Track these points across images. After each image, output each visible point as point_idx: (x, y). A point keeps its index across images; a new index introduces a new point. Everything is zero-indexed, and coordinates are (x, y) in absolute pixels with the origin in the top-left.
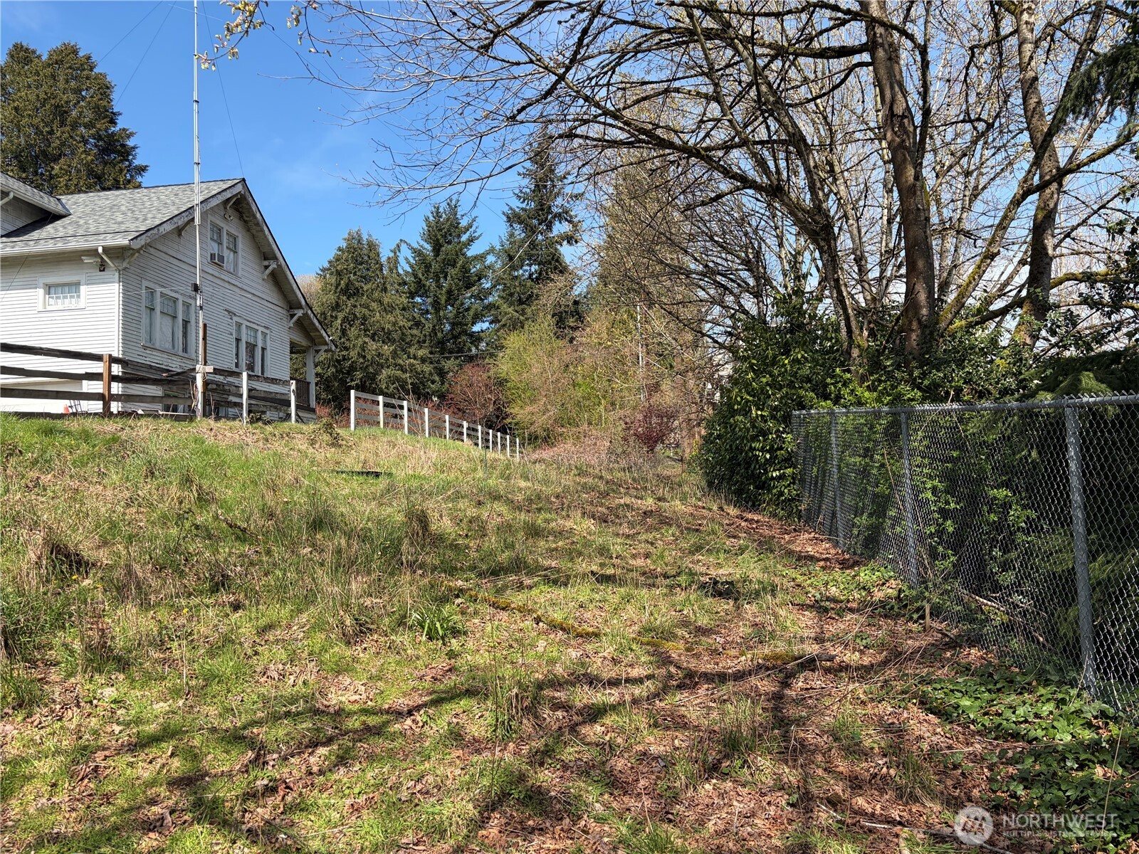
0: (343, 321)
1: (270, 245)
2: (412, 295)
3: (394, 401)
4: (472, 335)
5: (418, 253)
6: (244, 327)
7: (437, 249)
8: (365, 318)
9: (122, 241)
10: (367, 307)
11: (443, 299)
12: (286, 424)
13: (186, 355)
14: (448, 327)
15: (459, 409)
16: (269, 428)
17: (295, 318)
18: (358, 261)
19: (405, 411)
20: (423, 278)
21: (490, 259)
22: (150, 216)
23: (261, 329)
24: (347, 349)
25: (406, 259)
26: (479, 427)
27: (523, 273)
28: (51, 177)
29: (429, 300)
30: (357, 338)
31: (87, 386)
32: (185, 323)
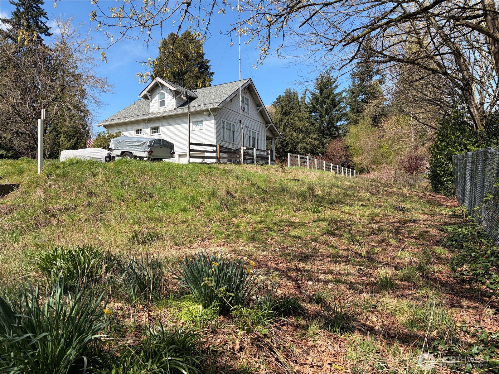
0: (284, 126)
1: (259, 101)
2: (311, 112)
3: (304, 157)
4: (336, 127)
5: (313, 94)
6: (251, 132)
7: (321, 92)
8: (292, 124)
9: (215, 106)
10: (293, 119)
11: (324, 113)
12: (268, 165)
13: (234, 143)
14: (326, 124)
15: (330, 159)
16: (263, 167)
17: (268, 127)
18: (290, 101)
19: (308, 160)
20: (315, 105)
21: (344, 94)
22: (222, 96)
23: (257, 132)
24: (285, 136)
25: (309, 97)
26: (338, 166)
27: (359, 99)
28: (184, 80)
29: (318, 114)
30: (289, 132)
31: (206, 154)
32: (234, 132)
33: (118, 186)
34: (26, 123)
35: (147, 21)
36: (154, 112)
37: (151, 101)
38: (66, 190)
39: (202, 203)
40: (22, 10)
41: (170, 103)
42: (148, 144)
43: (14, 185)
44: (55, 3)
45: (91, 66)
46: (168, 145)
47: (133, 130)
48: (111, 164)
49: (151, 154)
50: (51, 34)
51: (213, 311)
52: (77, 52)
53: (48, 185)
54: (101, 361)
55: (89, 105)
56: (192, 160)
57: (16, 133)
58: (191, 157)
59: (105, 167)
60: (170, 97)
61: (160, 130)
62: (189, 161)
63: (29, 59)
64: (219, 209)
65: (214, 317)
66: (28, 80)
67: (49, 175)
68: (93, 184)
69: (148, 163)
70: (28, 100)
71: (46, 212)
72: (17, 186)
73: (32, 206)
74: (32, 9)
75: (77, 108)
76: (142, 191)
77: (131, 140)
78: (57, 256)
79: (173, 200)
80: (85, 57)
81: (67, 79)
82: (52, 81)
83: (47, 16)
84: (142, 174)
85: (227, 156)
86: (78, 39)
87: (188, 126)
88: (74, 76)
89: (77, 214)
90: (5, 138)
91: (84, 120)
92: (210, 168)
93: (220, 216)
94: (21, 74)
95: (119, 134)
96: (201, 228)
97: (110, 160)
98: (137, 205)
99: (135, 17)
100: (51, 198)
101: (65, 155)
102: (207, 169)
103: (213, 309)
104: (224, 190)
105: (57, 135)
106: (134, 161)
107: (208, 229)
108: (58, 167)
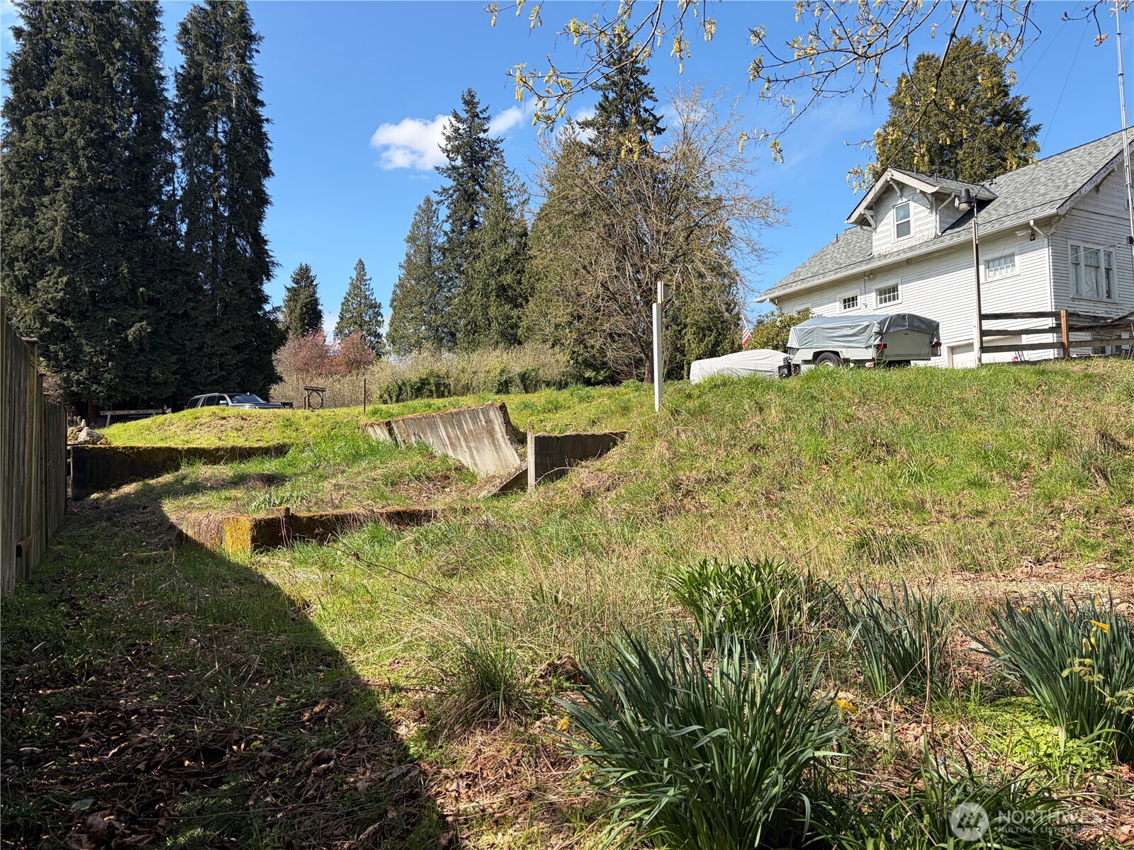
9: (1050, 211)
13: (1109, 300)
22: (1070, 181)
28: (957, 162)
31: (1026, 340)
32: (1108, 270)
33: (813, 430)
34: (626, 314)
35: (870, 45)
36: (883, 252)
37: (875, 229)
38: (707, 441)
39: (1026, 466)
40: (611, 95)
41: (923, 224)
42: (876, 329)
43: (616, 434)
44: (681, 65)
45: (741, 176)
46: (923, 326)
47: (835, 301)
48: (793, 382)
49: (882, 353)
50: (664, 130)
51: (1096, 749)
52: (713, 152)
53: (674, 434)
54: (834, 813)
55: (739, 259)
56: (988, 358)
57: (610, 335)
58: (984, 349)
59: (781, 390)
60: (922, 211)
61: (900, 292)
62: (980, 360)
63: (628, 188)
64: (1080, 483)
65: (1100, 764)
66: (628, 231)
67: (675, 412)
68: (758, 426)
69: (879, 374)
70: (629, 270)
71: (676, 486)
72: (622, 436)
73: (648, 475)
74: (628, 88)
75: (717, 269)
76: (869, 438)
77: (835, 325)
78: (707, 578)
79: (946, 459)
80: (728, 160)
81: (695, 214)
82: (670, 223)
83: (654, 95)
84: (865, 399)
85: (1089, 338)
86: (714, 126)
87: (975, 274)
88: (708, 204)
89: (732, 492)
90: (593, 347)
91: (729, 293)
92: (1043, 372)
93: (1083, 498)
94: (615, 221)
95: (805, 315)
96: (1031, 530)
97: (789, 374)
98: (858, 471)
99: (845, 45)
100: (682, 458)
101: (701, 370)
102: (1034, 378)
103: (1098, 745)
104: (1092, 430)
105: (680, 331)
106: (843, 370)
107: (1052, 535)
108: (689, 396)
